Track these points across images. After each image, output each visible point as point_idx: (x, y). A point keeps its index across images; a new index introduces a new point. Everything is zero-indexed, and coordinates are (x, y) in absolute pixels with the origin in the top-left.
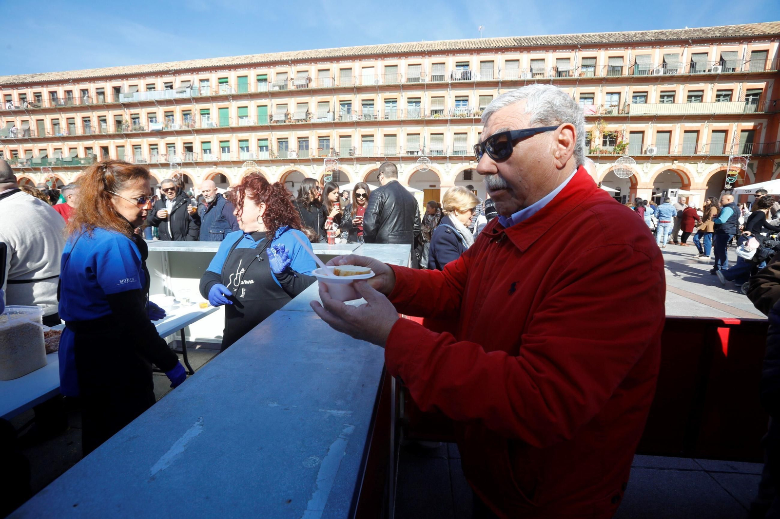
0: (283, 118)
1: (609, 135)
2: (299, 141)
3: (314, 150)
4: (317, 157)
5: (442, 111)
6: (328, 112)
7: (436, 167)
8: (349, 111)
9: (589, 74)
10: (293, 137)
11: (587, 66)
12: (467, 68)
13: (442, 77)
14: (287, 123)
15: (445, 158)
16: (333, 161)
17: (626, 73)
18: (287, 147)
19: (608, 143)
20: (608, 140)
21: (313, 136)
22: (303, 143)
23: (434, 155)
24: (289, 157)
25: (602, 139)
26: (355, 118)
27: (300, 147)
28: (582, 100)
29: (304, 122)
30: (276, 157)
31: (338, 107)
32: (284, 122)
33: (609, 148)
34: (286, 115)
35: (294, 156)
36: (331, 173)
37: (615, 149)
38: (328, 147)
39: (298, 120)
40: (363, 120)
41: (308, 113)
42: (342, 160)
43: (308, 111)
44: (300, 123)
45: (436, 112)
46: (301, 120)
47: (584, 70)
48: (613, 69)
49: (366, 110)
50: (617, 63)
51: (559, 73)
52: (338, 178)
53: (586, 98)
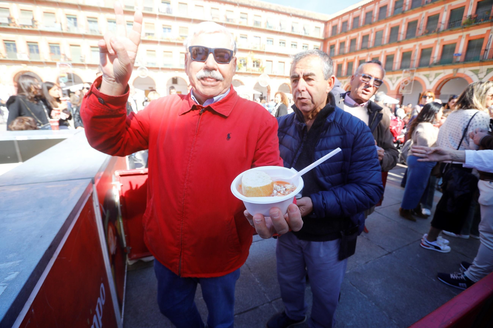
0: (6, 21)
1: (256, 61)
2: (29, 45)
3: (45, 54)
4: (49, 60)
5: (153, 34)
6: (56, 22)
7: (152, 74)
8: (75, 24)
9: (244, 23)
10: (21, 40)
11: (243, 18)
12: (169, 5)
13: (151, 9)
14: (12, 27)
15: (158, 68)
16: (66, 65)
17: (263, 27)
18: (15, 50)
19: (255, 66)
20: (255, 64)
21: (43, 42)
22: (33, 47)
23: (150, 66)
24: (19, 58)
25: (253, 64)
26: (82, 31)
27: (31, 51)
28: (241, 38)
29: (30, 28)
30: (5, 58)
31: (64, 20)
32: (9, 25)
33: (256, 69)
34: (10, 19)
35: (26, 58)
36: (66, 76)
37: (259, 70)
38: (59, 53)
39: (24, 26)
40: (89, 33)
41: (33, 21)
42: (74, 65)
43: (33, 18)
44: (27, 28)
45: (149, 34)
46: (28, 26)
47: (242, 20)
48: (257, 23)
49: (92, 25)
50: (258, 19)
51: (228, 20)
52: (72, 79)
53: (243, 37)
